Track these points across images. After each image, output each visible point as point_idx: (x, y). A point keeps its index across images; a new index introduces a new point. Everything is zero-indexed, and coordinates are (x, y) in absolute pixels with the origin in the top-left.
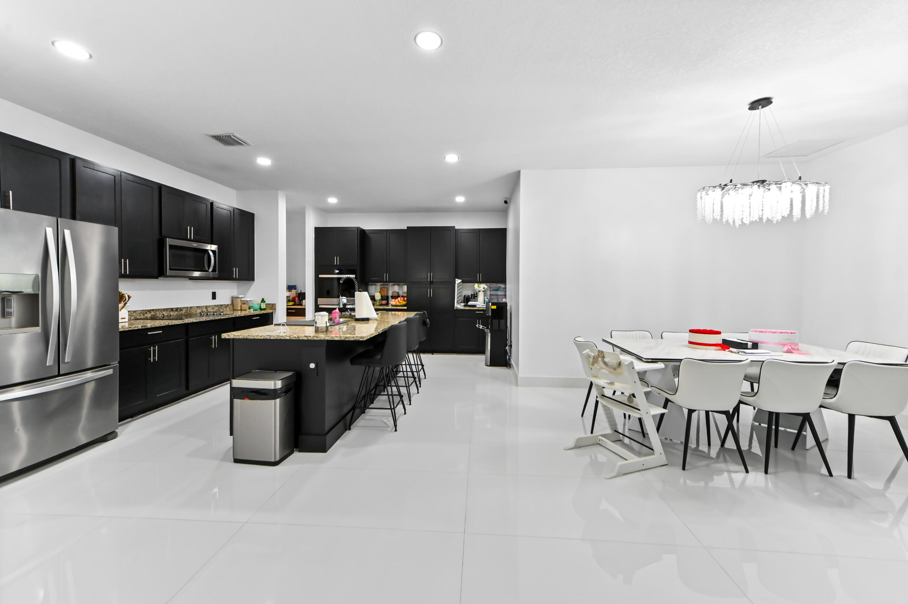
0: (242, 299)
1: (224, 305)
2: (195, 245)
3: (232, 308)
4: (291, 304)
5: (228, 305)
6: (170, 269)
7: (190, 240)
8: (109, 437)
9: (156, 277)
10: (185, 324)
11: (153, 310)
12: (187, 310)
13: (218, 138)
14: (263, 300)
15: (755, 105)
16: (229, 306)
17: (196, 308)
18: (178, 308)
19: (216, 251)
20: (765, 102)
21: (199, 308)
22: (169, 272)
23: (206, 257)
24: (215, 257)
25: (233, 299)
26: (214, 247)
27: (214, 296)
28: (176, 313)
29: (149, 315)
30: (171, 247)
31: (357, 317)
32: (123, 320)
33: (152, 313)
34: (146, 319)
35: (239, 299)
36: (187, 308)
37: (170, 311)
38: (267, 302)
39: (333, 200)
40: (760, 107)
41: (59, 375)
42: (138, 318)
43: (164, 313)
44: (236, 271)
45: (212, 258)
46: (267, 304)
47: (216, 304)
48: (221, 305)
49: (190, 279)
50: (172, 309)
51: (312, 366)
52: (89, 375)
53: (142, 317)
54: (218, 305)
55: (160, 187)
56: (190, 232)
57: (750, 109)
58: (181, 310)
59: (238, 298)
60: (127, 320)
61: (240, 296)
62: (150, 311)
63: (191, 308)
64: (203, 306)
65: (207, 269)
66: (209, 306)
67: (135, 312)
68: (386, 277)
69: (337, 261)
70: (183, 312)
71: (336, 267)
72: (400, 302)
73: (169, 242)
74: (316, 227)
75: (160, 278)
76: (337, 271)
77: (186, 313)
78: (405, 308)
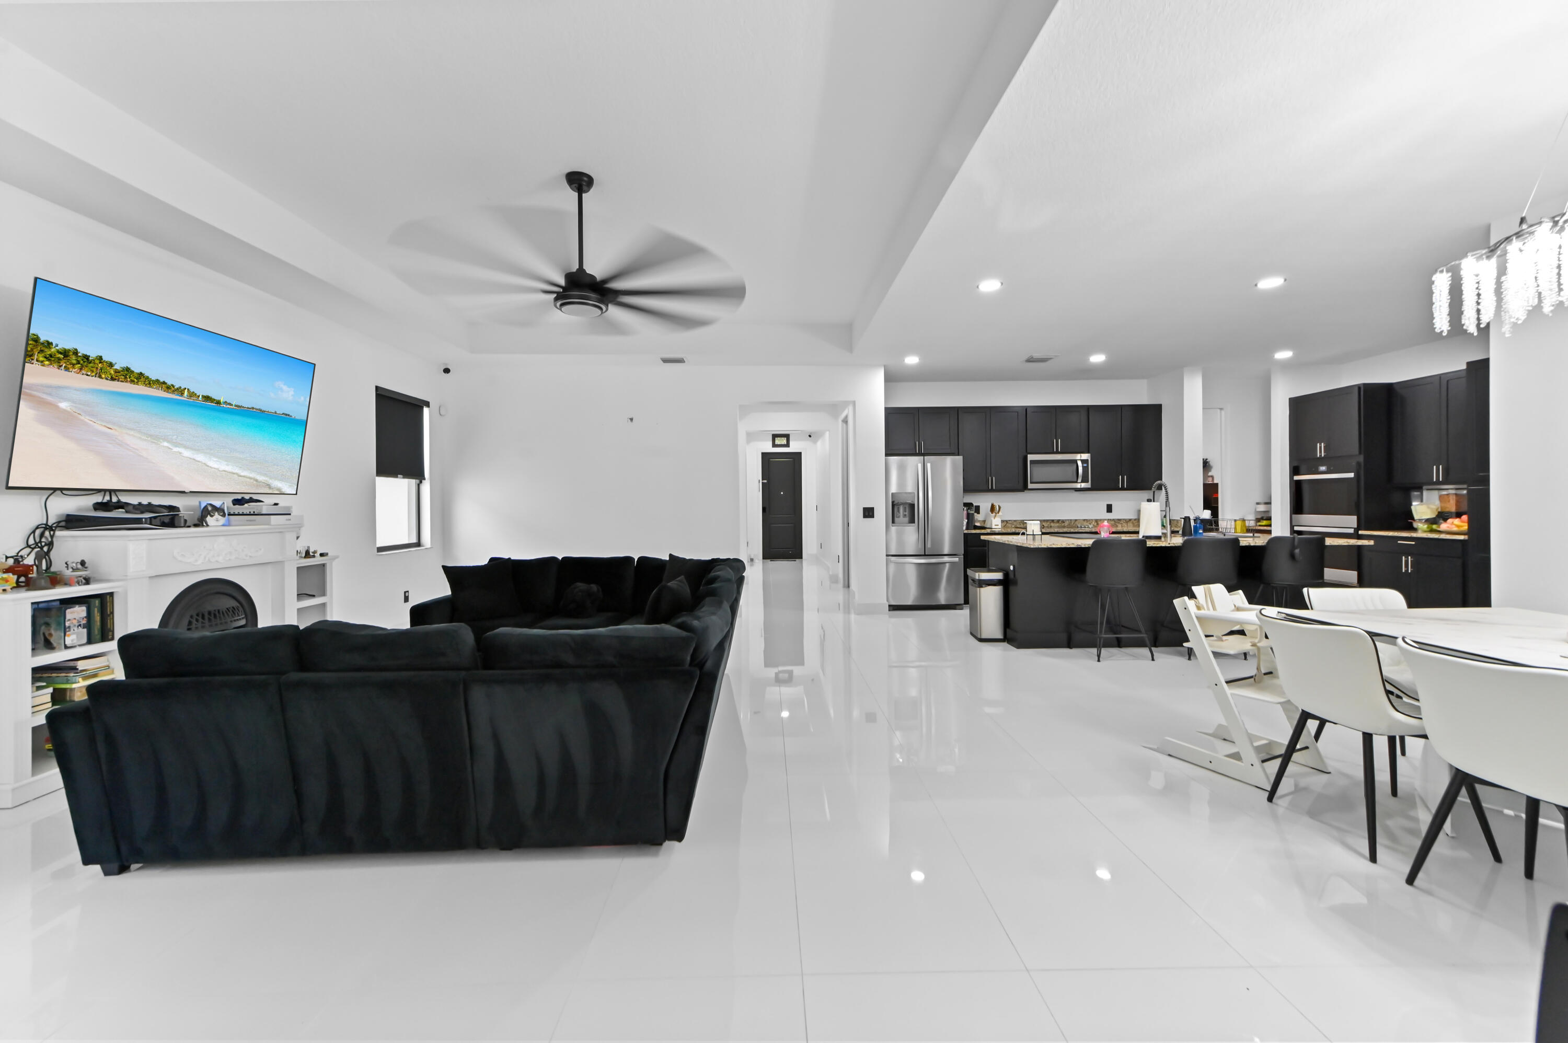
1: (1124, 519)
2: (1062, 457)
4: (1263, 524)
6: (1034, 483)
7: (1057, 452)
8: (958, 607)
9: (1023, 490)
12: (1071, 522)
13: (1030, 361)
16: (1131, 521)
17: (1083, 521)
18: (1060, 520)
19: (1088, 460)
21: (1086, 521)
22: (1030, 486)
23: (1075, 467)
24: (1085, 468)
26: (1086, 456)
27: (1109, 509)
28: (1058, 524)
30: (1033, 462)
32: (997, 527)
36: (1071, 520)
37: (1050, 523)
39: (1283, 355)
42: (1018, 526)
44: (1124, 481)
45: (1081, 468)
47: (1112, 518)
48: (1117, 522)
49: (1076, 491)
50: (1053, 521)
51: (1012, 567)
52: (946, 559)
54: (1114, 519)
55: (1025, 409)
56: (1056, 445)
58: (1064, 522)
60: (999, 527)
63: (1076, 520)
64: (1092, 520)
65: (1075, 479)
66: (1101, 520)
67: (1008, 521)
68: (1437, 472)
69: (1321, 450)
70: (1066, 524)
71: (1321, 461)
72: (1458, 526)
73: (1031, 457)
74: (1290, 399)
75: (1025, 491)
76: (1323, 468)
77: (1069, 525)
78: (1462, 537)
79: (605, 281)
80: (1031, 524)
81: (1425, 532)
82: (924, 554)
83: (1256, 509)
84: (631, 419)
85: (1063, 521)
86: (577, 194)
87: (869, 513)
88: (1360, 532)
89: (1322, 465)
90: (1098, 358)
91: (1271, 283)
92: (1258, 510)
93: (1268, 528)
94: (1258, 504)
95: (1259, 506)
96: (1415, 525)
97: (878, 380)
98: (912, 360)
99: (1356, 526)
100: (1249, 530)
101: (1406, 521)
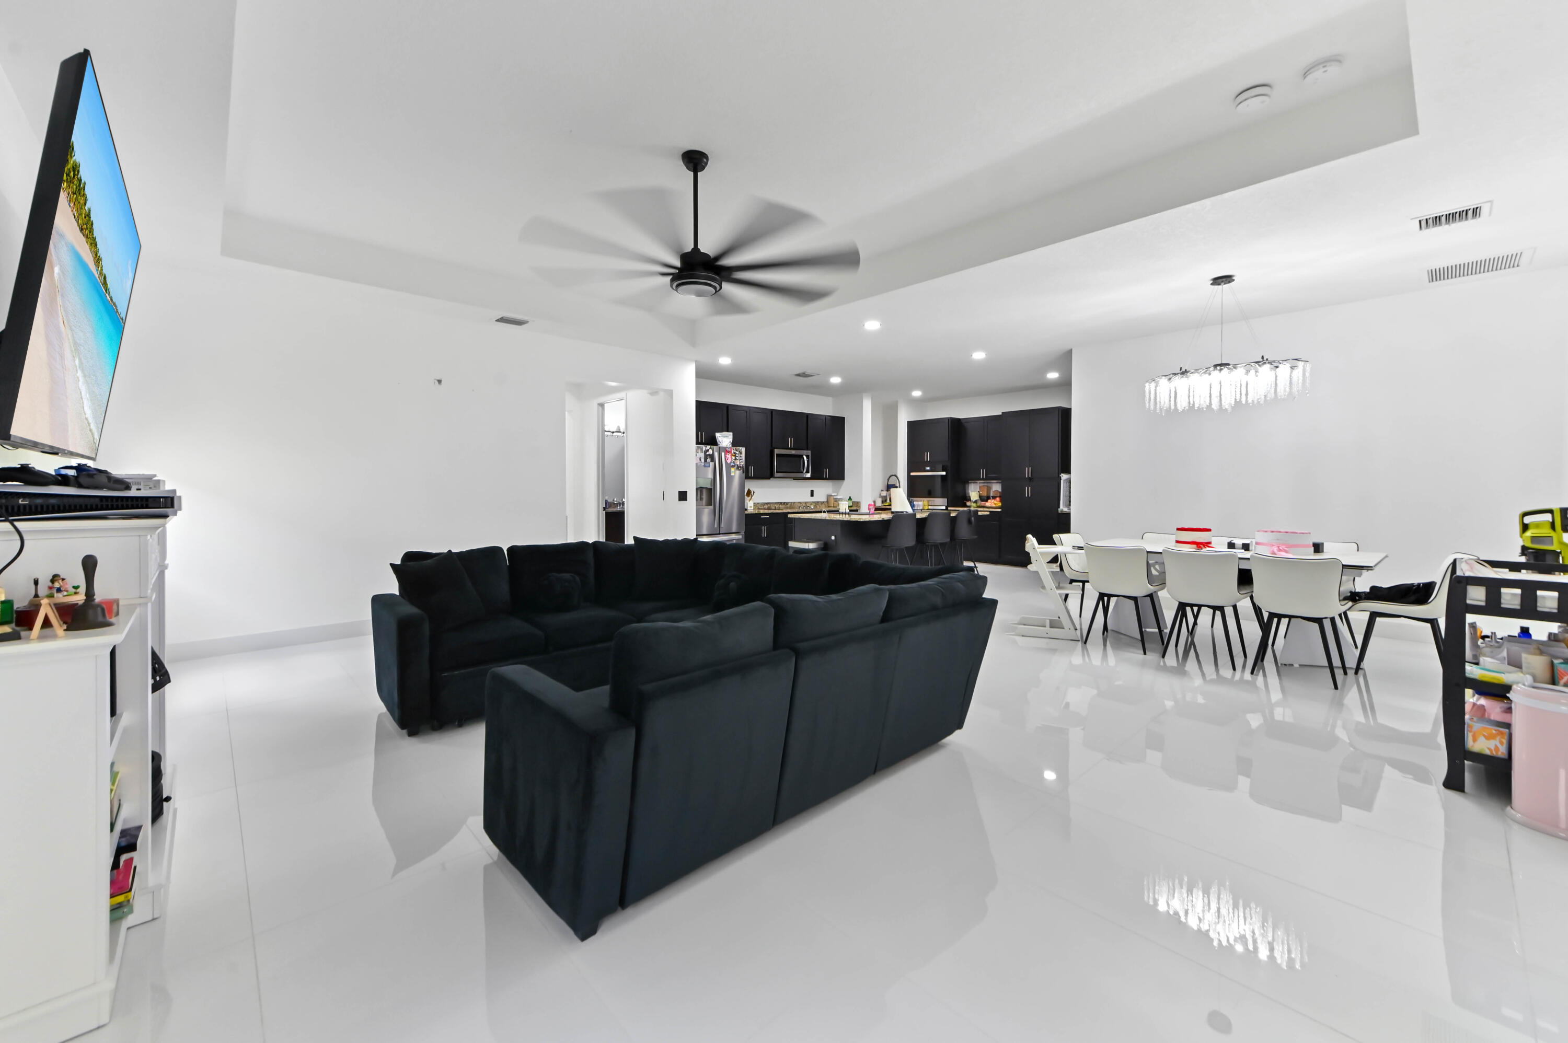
0: (835, 497)
1: (820, 502)
2: (793, 452)
3: (827, 505)
5: (823, 502)
6: (777, 472)
7: (791, 449)
9: (769, 478)
10: (784, 513)
11: (769, 503)
13: (798, 375)
14: (850, 498)
15: (1217, 281)
17: (798, 503)
19: (810, 456)
20: (1227, 279)
21: (800, 503)
22: (776, 475)
23: (802, 460)
24: (808, 461)
25: (829, 496)
26: (808, 453)
27: (812, 494)
28: (784, 506)
29: (766, 507)
30: (778, 455)
31: (893, 510)
32: (751, 508)
33: (769, 505)
34: (765, 509)
35: (832, 497)
36: (791, 503)
37: (780, 505)
38: (853, 500)
39: (917, 394)
40: (1223, 284)
41: (719, 534)
42: (760, 508)
43: (776, 505)
44: (826, 472)
45: (806, 462)
46: (854, 502)
47: (814, 501)
48: (818, 502)
49: (794, 479)
50: (781, 503)
51: (833, 538)
52: (733, 537)
53: (762, 508)
55: (772, 411)
56: (791, 442)
57: (1212, 284)
59: (831, 495)
60: (752, 508)
61: (833, 494)
62: (767, 504)
63: (794, 503)
64: (803, 503)
65: (802, 470)
66: (808, 502)
67: (758, 503)
68: (982, 473)
69: (927, 457)
70: (789, 505)
71: (928, 464)
72: (995, 504)
73: (776, 451)
74: (908, 422)
75: (771, 479)
76: (928, 468)
77: (790, 506)
78: (999, 510)
79: (718, 258)
80: (843, 504)
81: (975, 507)
82: (718, 533)
83: (880, 494)
84: (440, 381)
85: (787, 503)
86: (692, 173)
87: (683, 496)
88: (949, 508)
89: (928, 467)
90: (836, 380)
91: (979, 356)
92: (882, 495)
93: (890, 507)
94: (882, 491)
95: (882, 492)
96: (968, 504)
97: (690, 371)
98: (725, 361)
99: (946, 505)
100: (877, 509)
101: (963, 499)
